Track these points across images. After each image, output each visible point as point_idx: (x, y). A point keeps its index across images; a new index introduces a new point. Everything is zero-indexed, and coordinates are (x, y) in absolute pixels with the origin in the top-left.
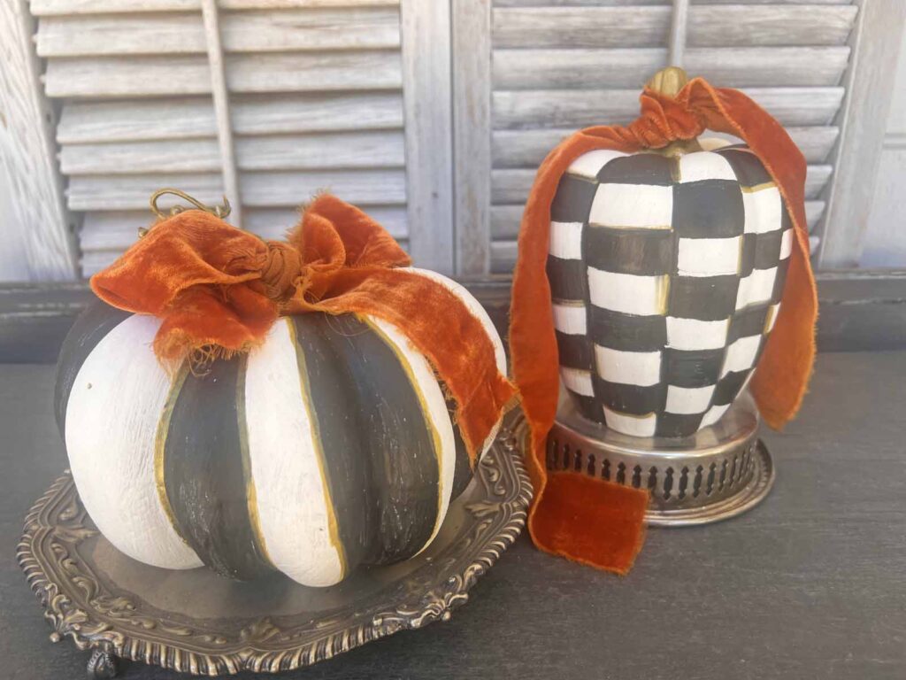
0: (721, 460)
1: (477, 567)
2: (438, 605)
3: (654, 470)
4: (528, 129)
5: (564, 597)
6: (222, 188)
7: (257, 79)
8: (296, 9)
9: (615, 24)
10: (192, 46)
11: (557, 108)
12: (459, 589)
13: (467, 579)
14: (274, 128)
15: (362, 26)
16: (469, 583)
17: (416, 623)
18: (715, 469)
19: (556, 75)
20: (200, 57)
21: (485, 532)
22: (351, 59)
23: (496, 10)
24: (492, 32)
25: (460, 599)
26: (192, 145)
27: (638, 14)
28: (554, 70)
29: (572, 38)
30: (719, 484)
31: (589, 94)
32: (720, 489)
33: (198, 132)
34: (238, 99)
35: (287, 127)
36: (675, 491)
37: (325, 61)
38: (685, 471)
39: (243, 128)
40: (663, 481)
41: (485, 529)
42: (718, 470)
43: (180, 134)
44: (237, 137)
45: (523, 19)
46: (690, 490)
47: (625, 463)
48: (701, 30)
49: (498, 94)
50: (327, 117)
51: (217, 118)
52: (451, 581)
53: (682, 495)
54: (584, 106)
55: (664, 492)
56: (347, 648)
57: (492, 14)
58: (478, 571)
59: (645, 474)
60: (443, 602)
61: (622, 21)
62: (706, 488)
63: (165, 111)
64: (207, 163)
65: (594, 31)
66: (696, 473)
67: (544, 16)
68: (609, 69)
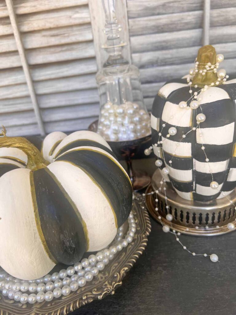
0: (229, 208)
1: (126, 268)
2: (109, 288)
3: (201, 214)
4: (148, 68)
5: (164, 272)
6: (31, 102)
7: (39, 59)
8: (50, 29)
9: (179, 20)
10: (12, 49)
11: (158, 58)
12: (118, 280)
13: (121, 275)
14: (48, 77)
15: (77, 33)
16: (123, 276)
17: (100, 297)
18: (226, 212)
19: (157, 44)
20: (16, 52)
21: (131, 249)
22: (75, 47)
23: (130, 20)
24: (129, 30)
25: (118, 285)
26: (18, 87)
27: (189, 16)
28: (156, 43)
29: (162, 28)
30: (228, 217)
31: (171, 51)
32: (229, 219)
33: (19, 82)
34: (33, 67)
35: (53, 76)
36: (210, 221)
37: (64, 48)
38: (214, 214)
39: (36, 79)
40: (205, 218)
41: (130, 248)
42: (227, 212)
43: (13, 83)
44: (35, 83)
45: (141, 23)
46: (216, 220)
47: (189, 211)
48: (216, 19)
49: (134, 55)
50: (67, 71)
51: (25, 76)
52: (115, 276)
53: (213, 222)
54: (169, 56)
55: (205, 222)
56: (72, 309)
57: (128, 22)
58: (126, 270)
59: (197, 216)
60: (111, 287)
61: (183, 19)
62: (223, 219)
63: (7, 74)
64: (25, 93)
65: (171, 24)
66: (218, 214)
67: (150, 20)
68: (178, 40)
